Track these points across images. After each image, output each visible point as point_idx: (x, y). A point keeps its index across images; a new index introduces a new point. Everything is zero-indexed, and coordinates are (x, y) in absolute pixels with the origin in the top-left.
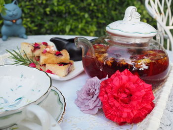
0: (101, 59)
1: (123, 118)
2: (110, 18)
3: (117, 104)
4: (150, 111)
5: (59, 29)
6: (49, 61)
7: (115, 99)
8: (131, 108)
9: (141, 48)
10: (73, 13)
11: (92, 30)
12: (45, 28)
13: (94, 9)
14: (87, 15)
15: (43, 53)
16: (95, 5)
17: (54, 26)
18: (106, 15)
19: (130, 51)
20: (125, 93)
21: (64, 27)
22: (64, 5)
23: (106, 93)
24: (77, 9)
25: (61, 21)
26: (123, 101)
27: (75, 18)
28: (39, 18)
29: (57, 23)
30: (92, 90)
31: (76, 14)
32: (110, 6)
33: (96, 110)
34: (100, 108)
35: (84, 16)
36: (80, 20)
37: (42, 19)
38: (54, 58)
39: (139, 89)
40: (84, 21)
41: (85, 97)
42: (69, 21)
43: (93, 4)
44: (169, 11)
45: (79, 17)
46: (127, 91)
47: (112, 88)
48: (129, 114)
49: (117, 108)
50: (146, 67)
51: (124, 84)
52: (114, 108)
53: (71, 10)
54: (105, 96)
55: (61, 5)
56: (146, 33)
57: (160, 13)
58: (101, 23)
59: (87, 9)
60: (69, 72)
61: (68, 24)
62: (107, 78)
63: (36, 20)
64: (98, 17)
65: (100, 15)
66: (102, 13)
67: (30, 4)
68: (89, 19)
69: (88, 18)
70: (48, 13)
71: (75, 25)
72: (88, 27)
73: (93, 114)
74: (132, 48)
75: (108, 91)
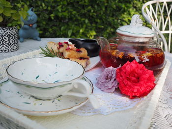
0: (114, 53)
1: (134, 93)
2: (108, 23)
3: (129, 83)
4: (153, 88)
5: (62, 33)
6: (72, 56)
7: (128, 80)
8: (139, 86)
9: (144, 45)
10: (74, 19)
11: (92, 34)
12: (50, 32)
13: (93, 15)
14: (87, 21)
15: (66, 50)
16: (94, 12)
17: (58, 30)
18: (104, 20)
19: (134, 48)
20: (135, 76)
21: (66, 32)
22: (67, 12)
23: (122, 76)
24: (78, 15)
25: (64, 26)
26: (134, 81)
27: (76, 23)
28: (44, 23)
29: (60, 28)
30: (110, 75)
31: (77, 20)
32: (108, 12)
33: (114, 89)
34: (116, 87)
35: (84, 21)
36: (81, 26)
37: (47, 24)
38: (75, 54)
39: (144, 73)
40: (85, 26)
41: (104, 81)
42: (71, 26)
43: (92, 11)
44: (169, 18)
45: (80, 22)
46: (136, 75)
47: (125, 73)
48: (138, 90)
49: (130, 86)
50: (148, 60)
51: (134, 70)
52: (127, 86)
53: (73, 16)
54: (121, 78)
55: (65, 11)
56: (148, 35)
57: (155, 19)
58: (99, 28)
59: (87, 15)
60: (87, 65)
61: (70, 29)
62: (120, 66)
63: (41, 25)
64: (96, 23)
65: (99, 21)
66: (101, 19)
67: (36, 10)
68: (89, 25)
69: (88, 23)
70: (53, 18)
71: (76, 29)
72: (88, 31)
73: (111, 93)
74: (137, 45)
75: (122, 75)
